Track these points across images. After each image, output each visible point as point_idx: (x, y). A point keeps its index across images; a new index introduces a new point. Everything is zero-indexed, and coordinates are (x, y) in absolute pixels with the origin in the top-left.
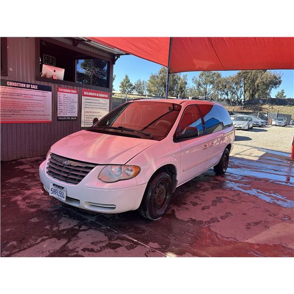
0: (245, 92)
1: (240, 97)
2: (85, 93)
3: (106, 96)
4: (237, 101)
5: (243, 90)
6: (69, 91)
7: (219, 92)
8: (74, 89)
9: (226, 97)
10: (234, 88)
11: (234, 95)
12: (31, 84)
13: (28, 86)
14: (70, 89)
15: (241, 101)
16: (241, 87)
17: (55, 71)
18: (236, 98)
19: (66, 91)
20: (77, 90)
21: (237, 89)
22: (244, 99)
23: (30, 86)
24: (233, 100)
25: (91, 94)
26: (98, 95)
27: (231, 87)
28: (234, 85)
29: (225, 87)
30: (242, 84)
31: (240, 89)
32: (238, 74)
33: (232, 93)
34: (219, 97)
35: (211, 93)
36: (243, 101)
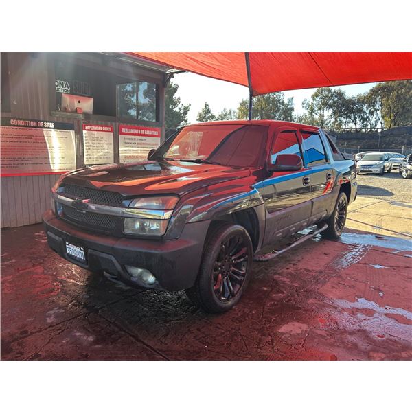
0: (383, 117)
1: (376, 125)
2: (124, 130)
3: (156, 133)
4: (371, 131)
5: (380, 115)
6: (100, 128)
7: (342, 119)
8: (107, 126)
9: (354, 127)
10: (365, 112)
11: (365, 123)
12: (44, 121)
13: (40, 124)
14: (102, 126)
15: (377, 131)
16: (376, 110)
17: (79, 102)
18: (369, 127)
19: (96, 128)
20: (111, 126)
21: (371, 113)
22: (382, 128)
23: (44, 125)
24: (364, 130)
25: (132, 131)
26: (142, 132)
27: (360, 111)
28: (365, 108)
29: (352, 111)
30: (378, 106)
31: (375, 113)
32: (372, 90)
33: (364, 120)
34: (343, 127)
35: (332, 122)
36: (379, 131)
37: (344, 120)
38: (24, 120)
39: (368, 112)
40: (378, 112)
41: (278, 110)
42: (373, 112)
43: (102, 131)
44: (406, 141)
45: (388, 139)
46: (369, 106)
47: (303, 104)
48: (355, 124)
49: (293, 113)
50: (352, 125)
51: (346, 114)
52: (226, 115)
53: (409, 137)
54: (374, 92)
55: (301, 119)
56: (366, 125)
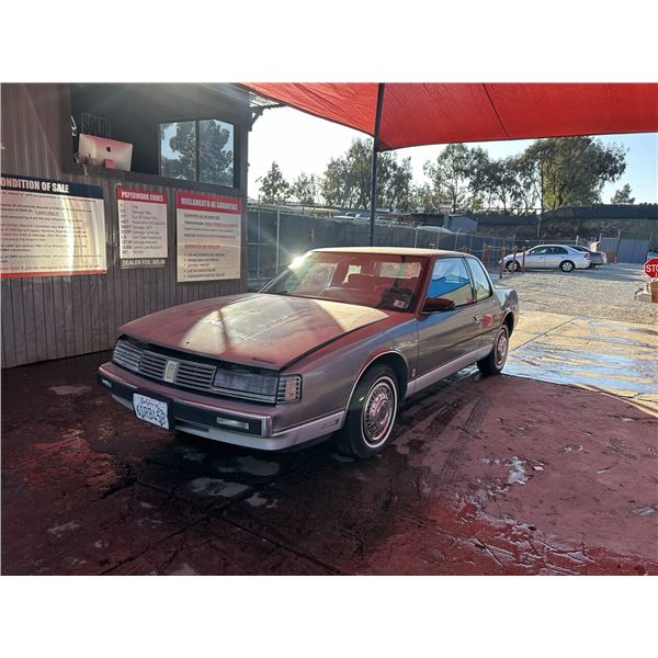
0: (543, 191)
1: (533, 204)
2: (184, 201)
4: (527, 212)
5: (539, 189)
6: (145, 196)
7: (485, 193)
8: (156, 193)
9: (502, 206)
10: (519, 185)
11: (518, 200)
12: (52, 182)
13: (46, 186)
14: (148, 192)
15: (535, 212)
16: (534, 181)
17: (109, 149)
18: (524, 206)
19: (138, 196)
20: (163, 194)
21: (528, 186)
22: (543, 209)
23: (51, 187)
24: (516, 212)
25: (197, 203)
26: (213, 205)
27: (511, 181)
28: (517, 178)
29: (499, 182)
30: (536, 175)
31: (533, 185)
32: (528, 151)
33: (516, 195)
34: (486, 205)
35: (466, 198)
36: (539, 212)
37: (487, 195)
38: (18, 177)
39: (521, 183)
40: (537, 183)
41: (389, 176)
42: (530, 184)
43: (150, 201)
44: (576, 229)
45: (551, 225)
46: (524, 174)
47: (425, 169)
48: (504, 201)
49: (411, 183)
50: (498, 204)
51: (491, 187)
52: (305, 183)
53: (581, 223)
54: (531, 153)
55: (421, 193)
56: (520, 203)
